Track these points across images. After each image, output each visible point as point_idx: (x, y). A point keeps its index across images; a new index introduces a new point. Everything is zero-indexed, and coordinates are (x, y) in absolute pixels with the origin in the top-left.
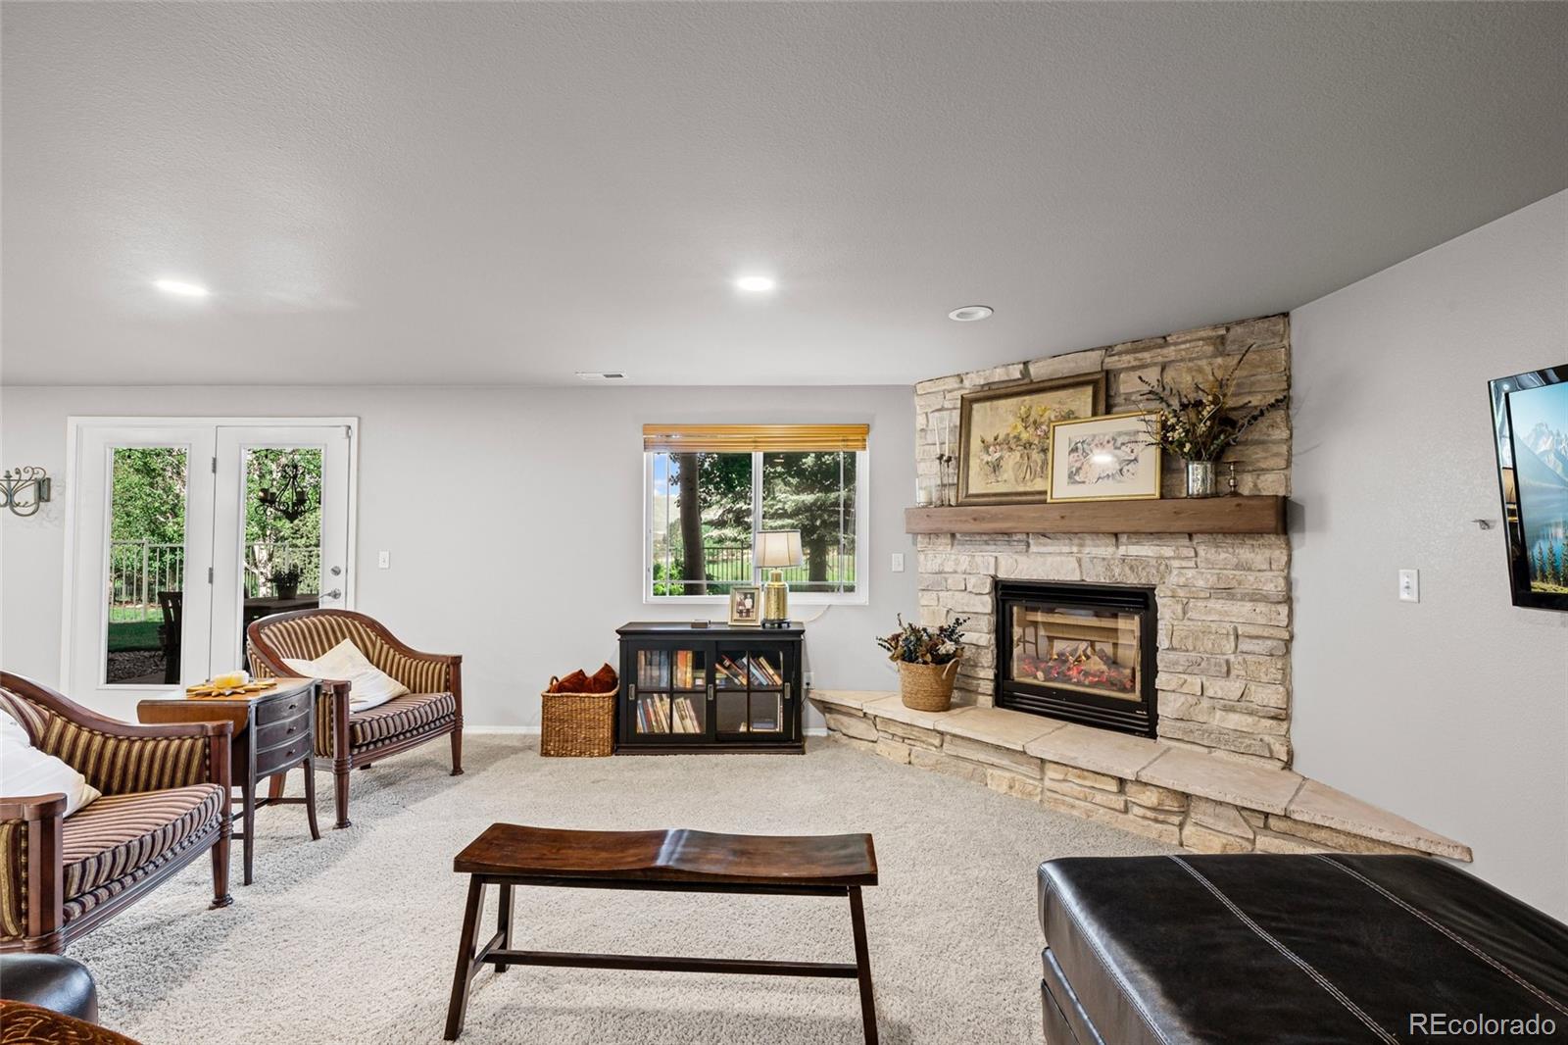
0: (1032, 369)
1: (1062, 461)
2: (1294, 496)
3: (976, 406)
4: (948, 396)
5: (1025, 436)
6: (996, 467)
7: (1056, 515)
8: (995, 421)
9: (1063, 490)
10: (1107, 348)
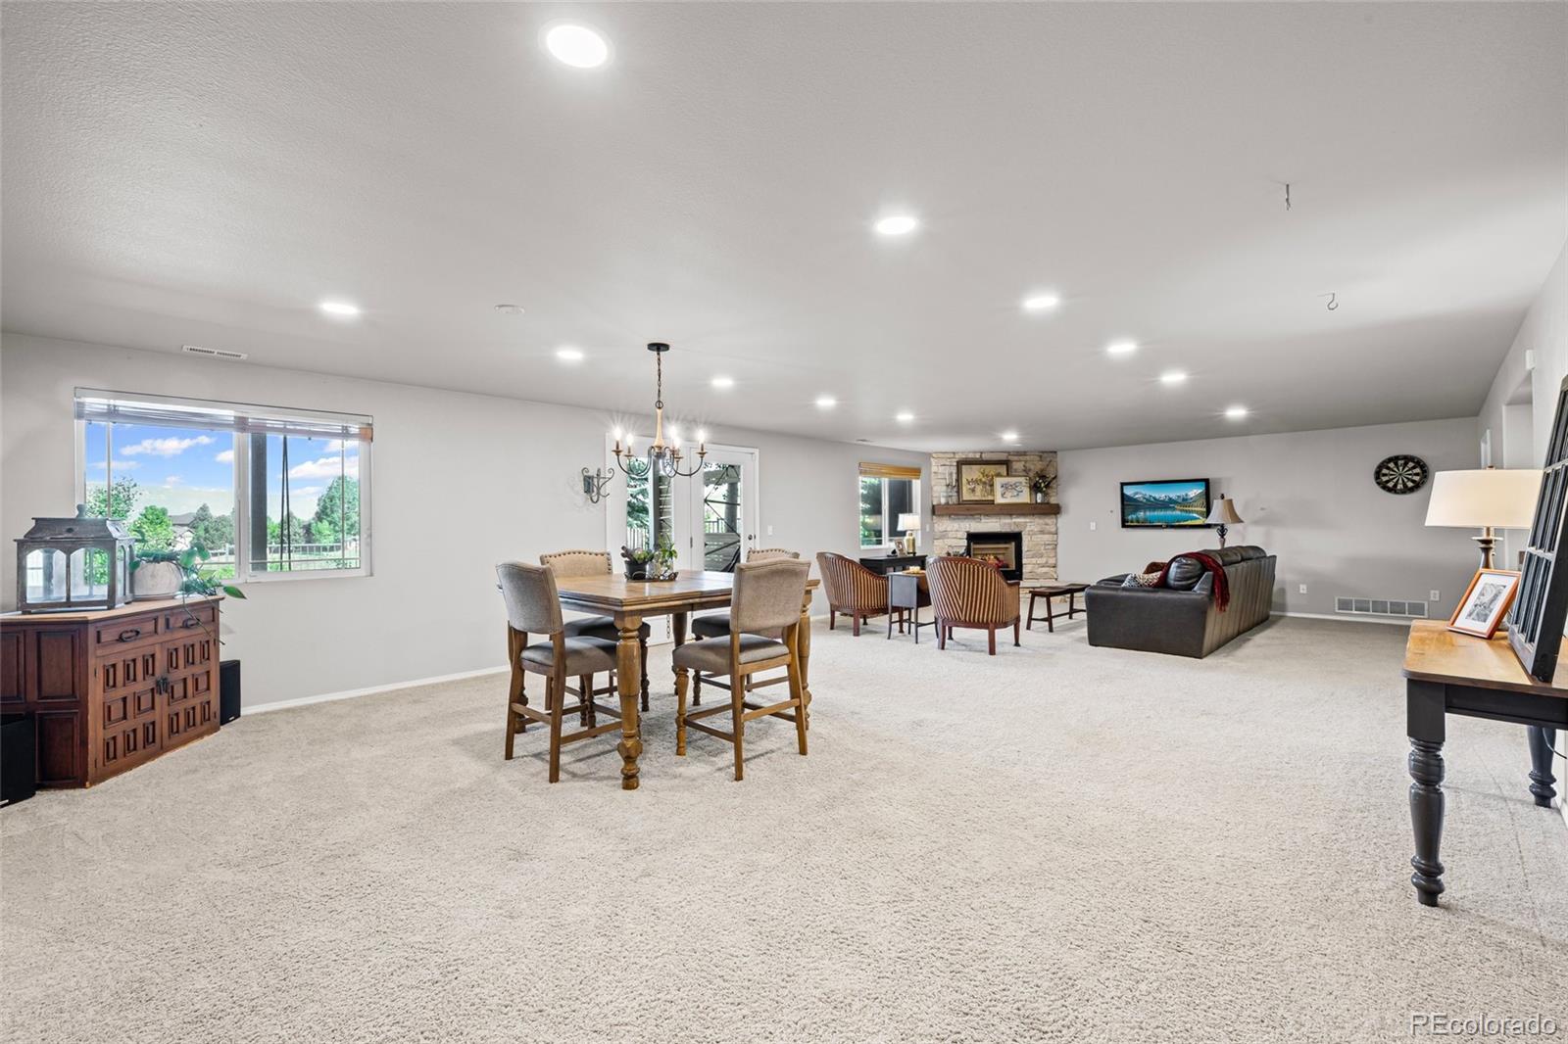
0: (983, 455)
1: (998, 490)
2: (1061, 504)
3: (963, 467)
4: (950, 460)
6: (973, 490)
8: (971, 473)
9: (999, 500)
10: (1009, 452)
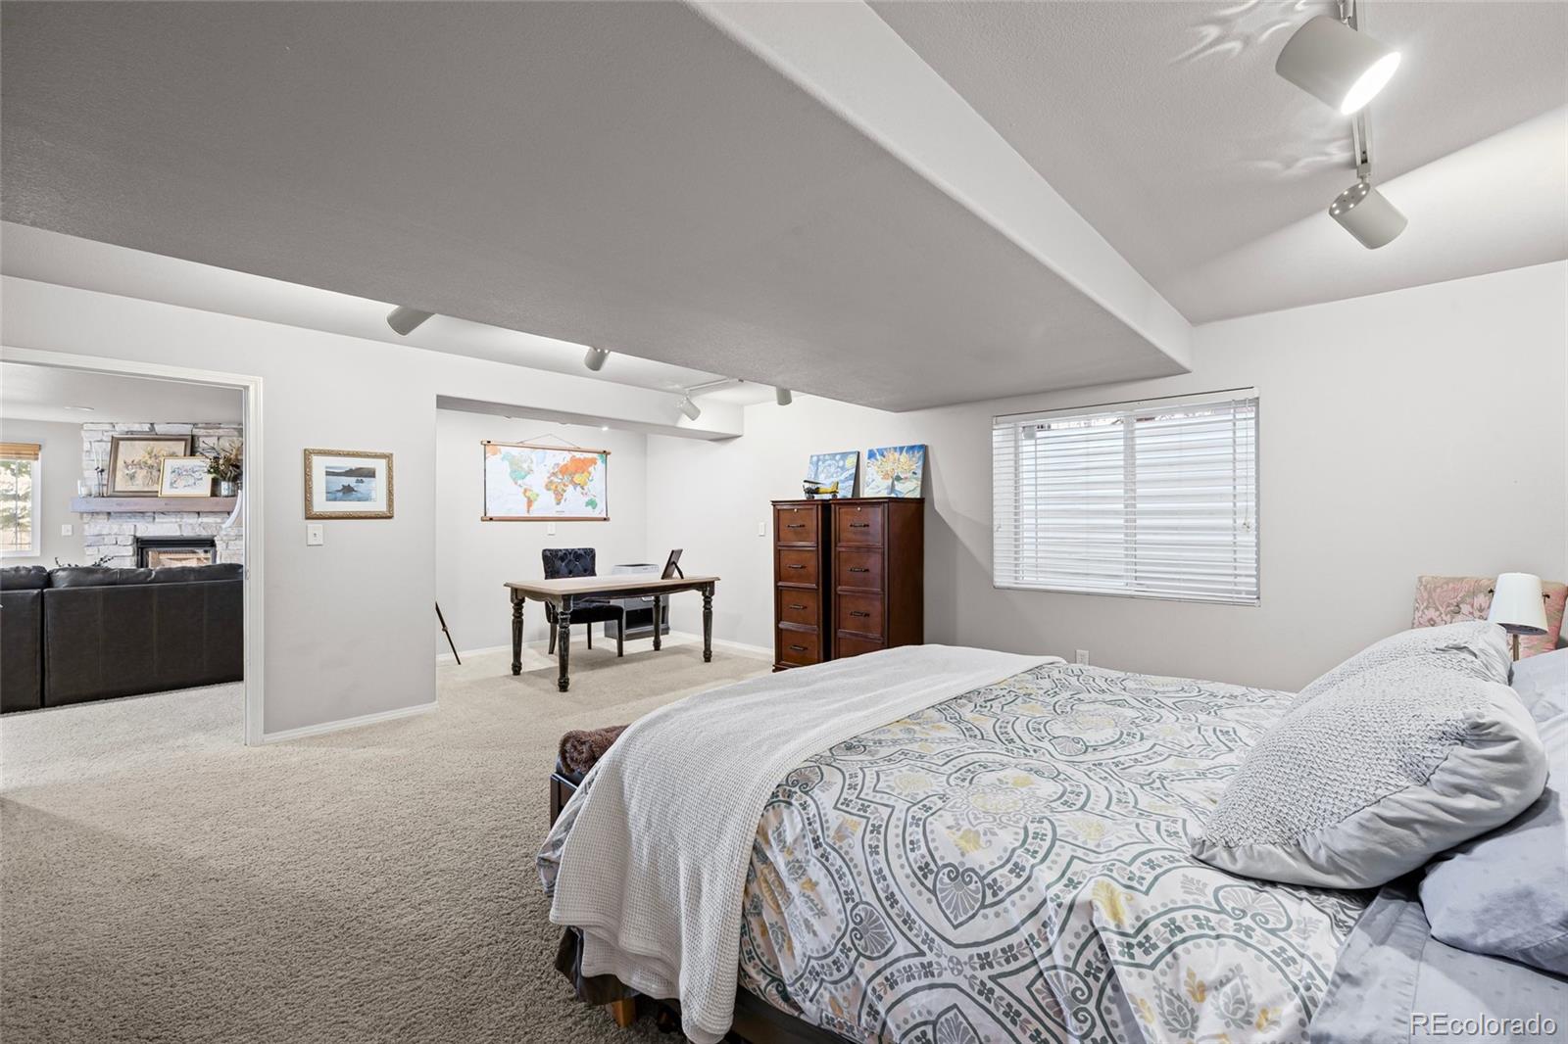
0: (156, 428)
1: (168, 477)
3: (121, 443)
4: (105, 434)
5: (149, 462)
6: (132, 477)
7: (163, 503)
8: (130, 452)
9: (167, 491)
10: (194, 424)
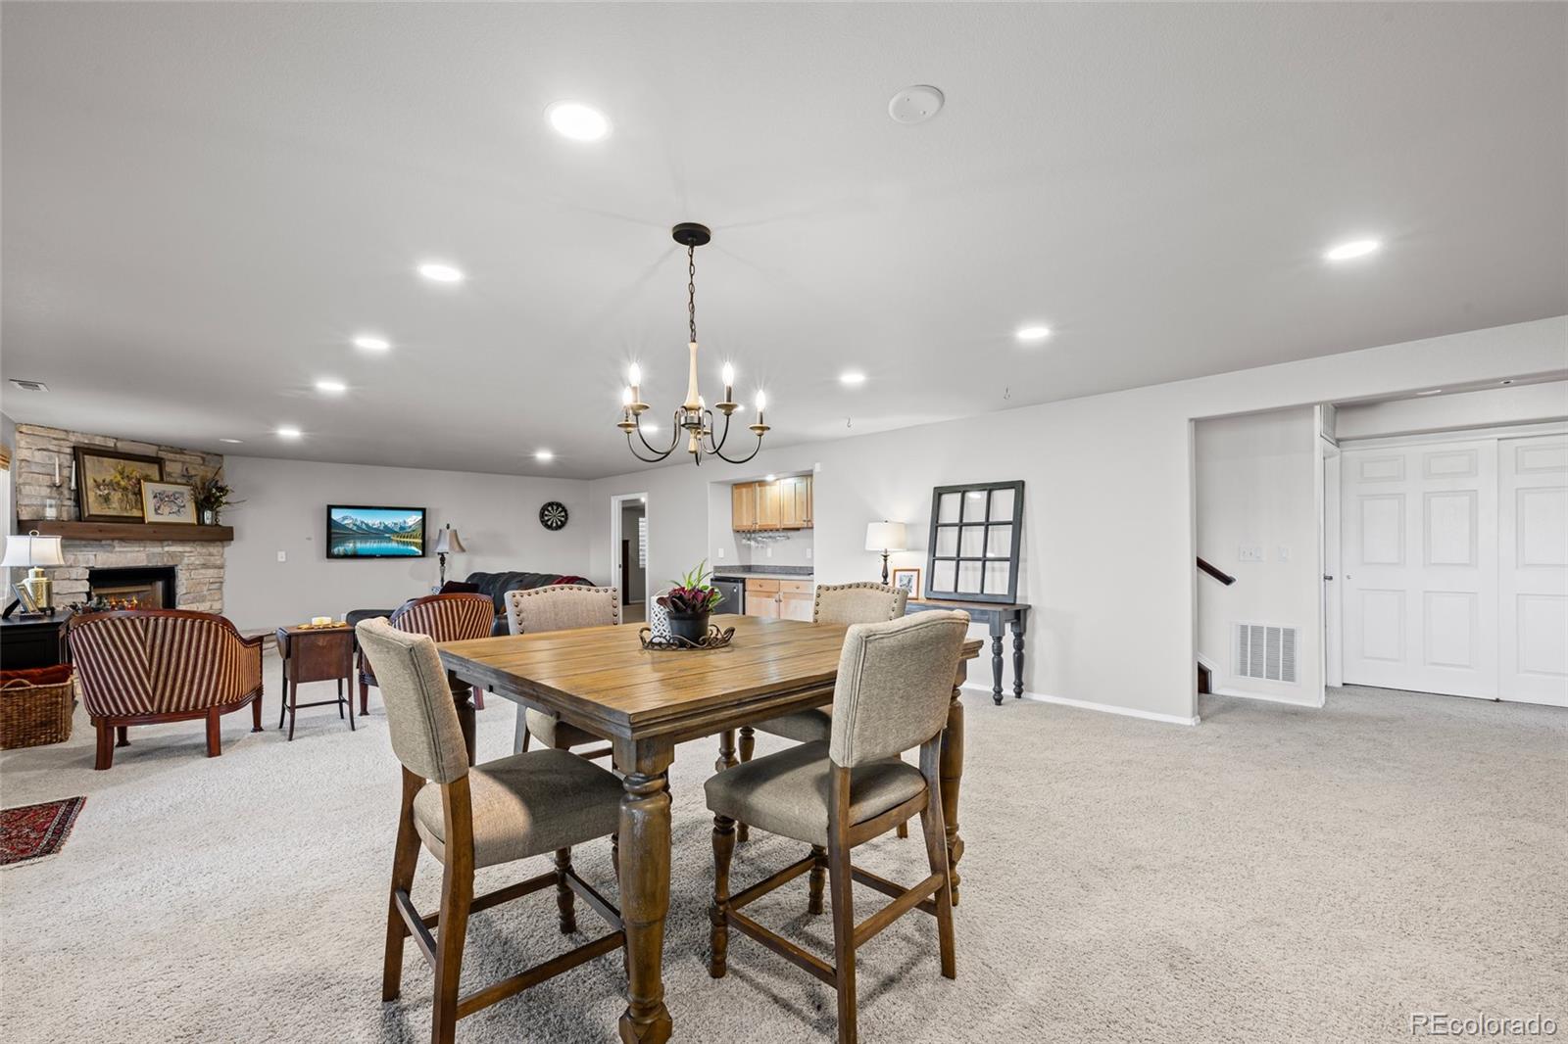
1: (149, 503)
2: (233, 528)
3: (86, 457)
4: (53, 442)
5: (123, 483)
7: (151, 530)
8: (98, 471)
9: (152, 517)
10: (159, 446)
